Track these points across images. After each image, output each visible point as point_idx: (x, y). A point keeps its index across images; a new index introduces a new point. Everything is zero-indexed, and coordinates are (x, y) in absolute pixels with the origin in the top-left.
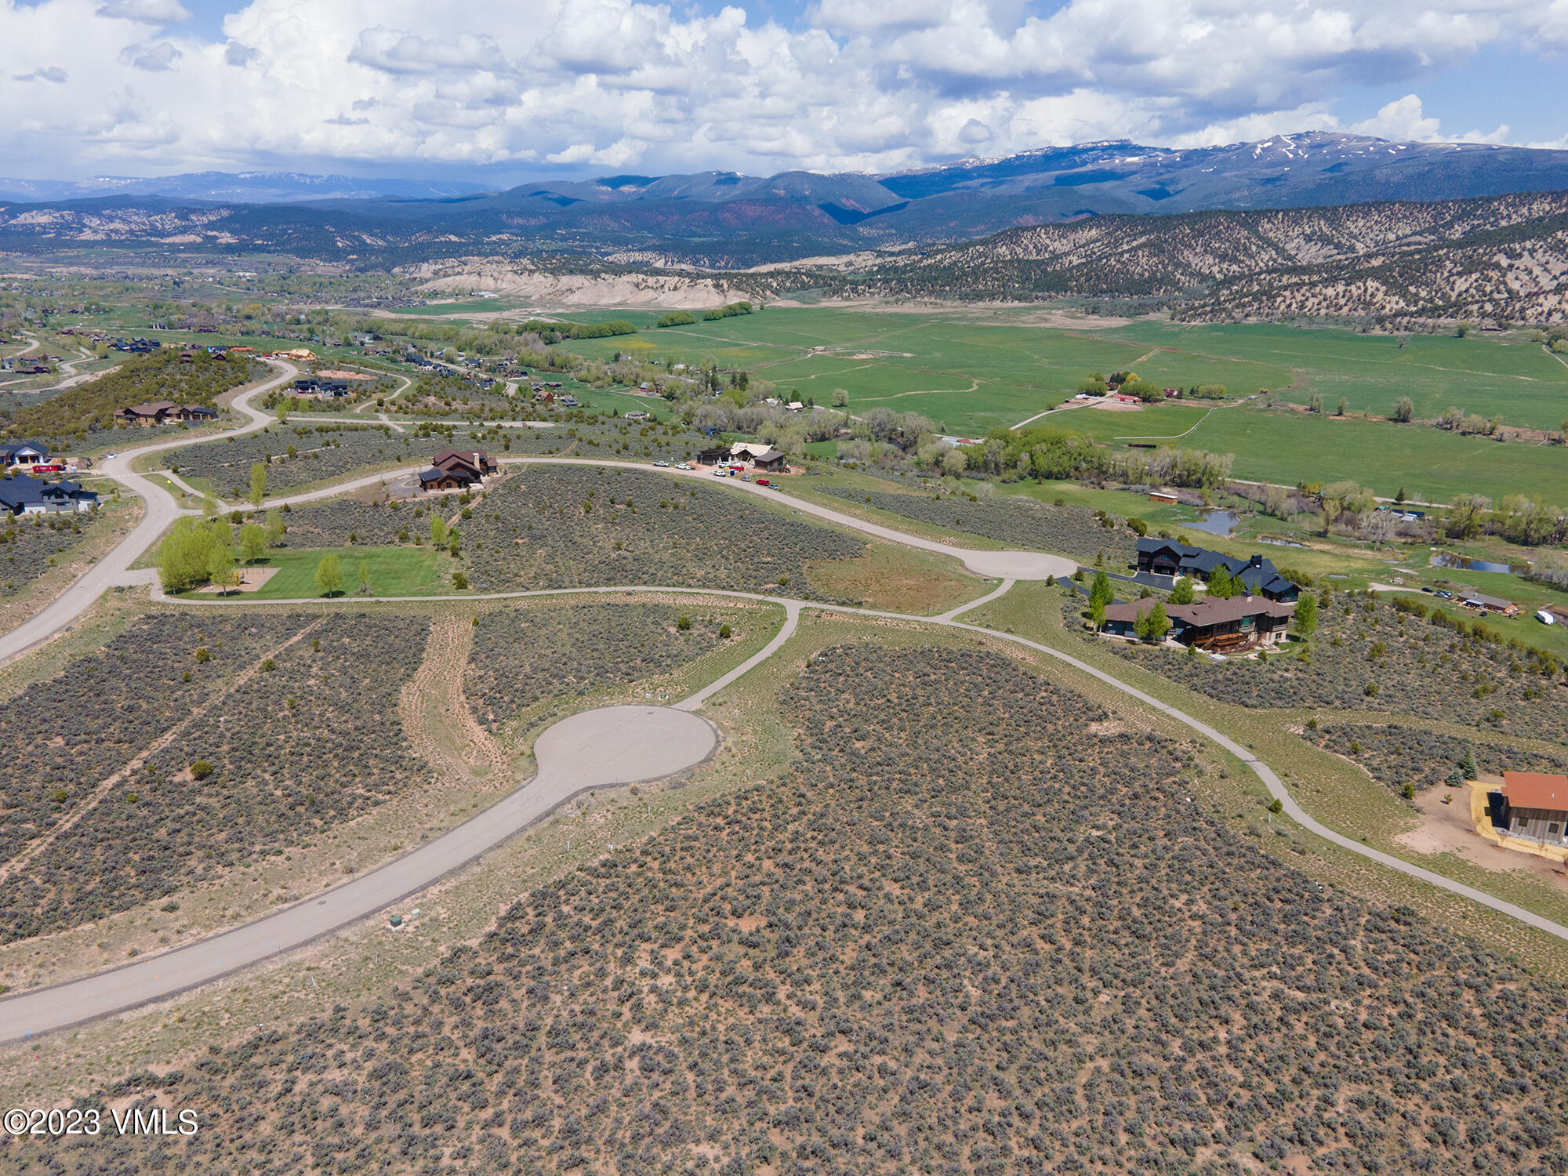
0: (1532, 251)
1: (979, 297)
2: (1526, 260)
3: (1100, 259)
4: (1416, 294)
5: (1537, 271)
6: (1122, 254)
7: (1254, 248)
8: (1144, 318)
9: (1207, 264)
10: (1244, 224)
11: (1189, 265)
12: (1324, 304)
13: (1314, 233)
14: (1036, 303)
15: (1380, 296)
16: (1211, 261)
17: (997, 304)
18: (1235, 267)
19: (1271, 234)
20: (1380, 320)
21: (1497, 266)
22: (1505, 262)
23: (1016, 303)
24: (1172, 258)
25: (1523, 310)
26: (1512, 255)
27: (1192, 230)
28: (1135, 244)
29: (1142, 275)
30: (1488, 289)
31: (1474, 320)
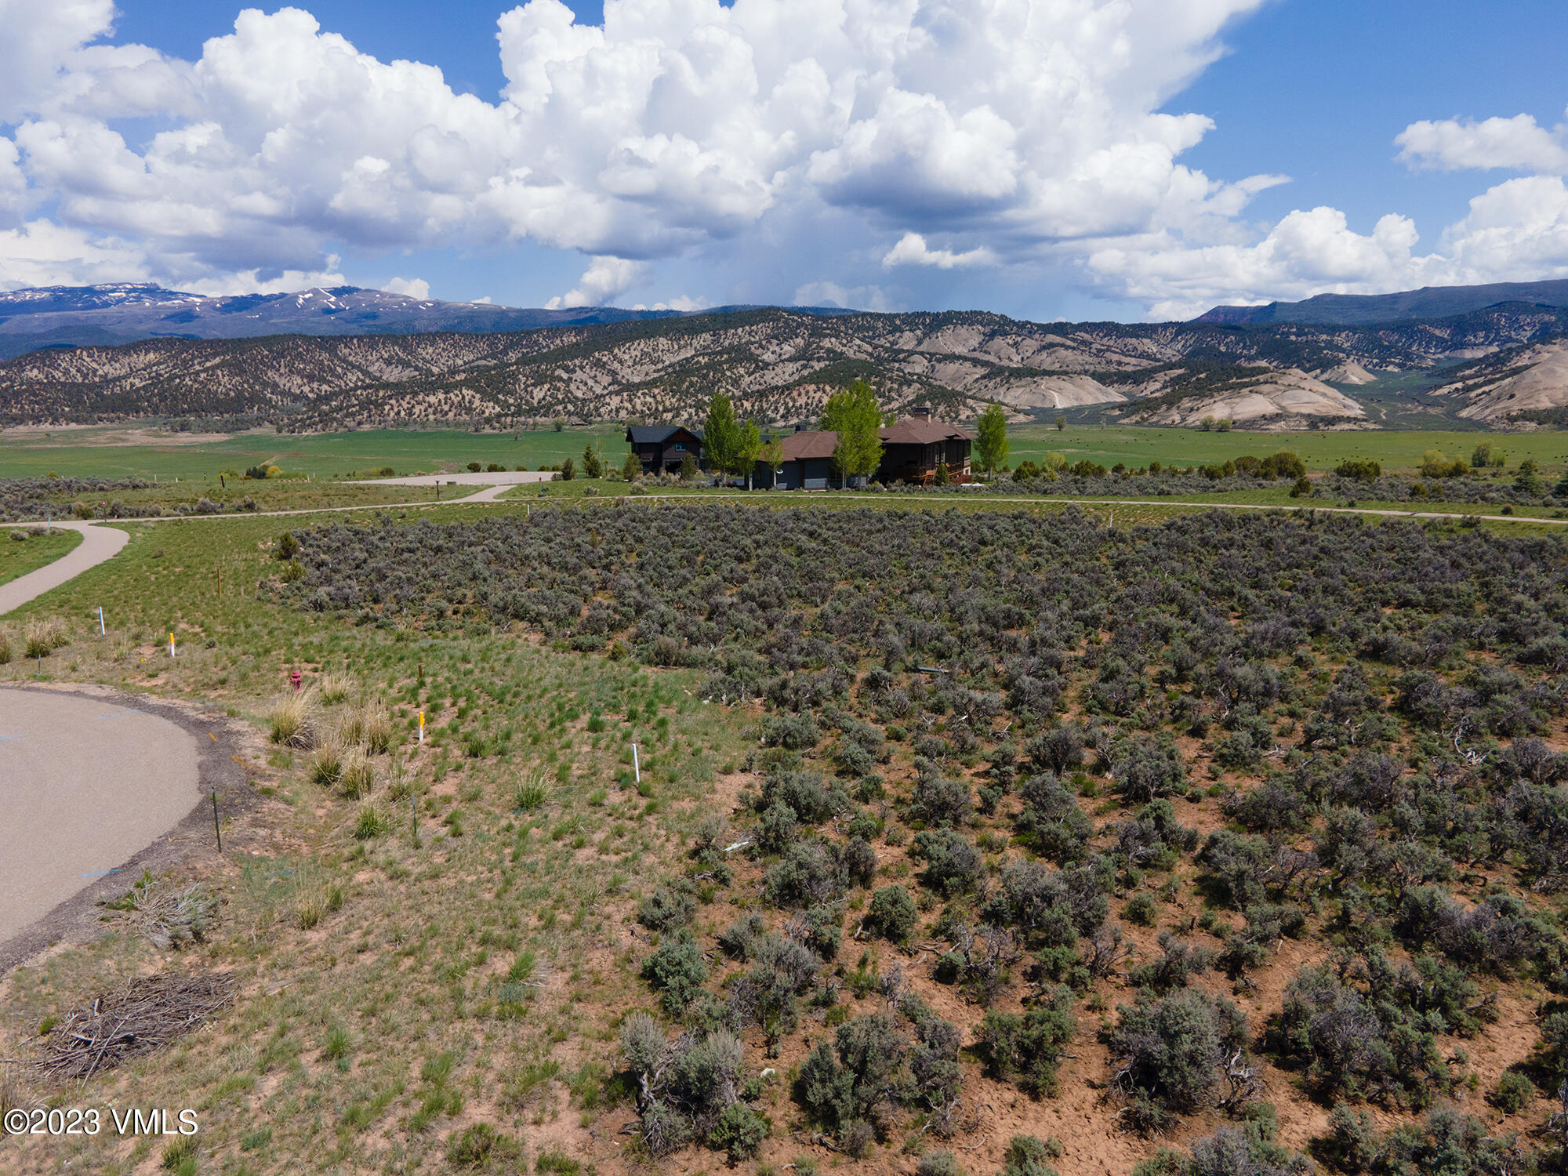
0: (582, 368)
1: (18, 420)
2: (579, 375)
3: (171, 378)
4: (506, 401)
5: (590, 383)
6: (197, 373)
7: (339, 370)
8: (244, 433)
9: (295, 384)
10: (322, 347)
11: (276, 385)
12: (430, 410)
13: (391, 357)
14: (101, 425)
15: (477, 403)
16: (299, 381)
17: (46, 427)
18: (325, 387)
19: (351, 358)
20: (488, 421)
21: (560, 379)
22: (565, 376)
23: (73, 426)
24: (257, 379)
25: (597, 409)
26: (567, 370)
27: (270, 351)
28: (208, 364)
29: (227, 394)
30: (560, 397)
31: (564, 418)
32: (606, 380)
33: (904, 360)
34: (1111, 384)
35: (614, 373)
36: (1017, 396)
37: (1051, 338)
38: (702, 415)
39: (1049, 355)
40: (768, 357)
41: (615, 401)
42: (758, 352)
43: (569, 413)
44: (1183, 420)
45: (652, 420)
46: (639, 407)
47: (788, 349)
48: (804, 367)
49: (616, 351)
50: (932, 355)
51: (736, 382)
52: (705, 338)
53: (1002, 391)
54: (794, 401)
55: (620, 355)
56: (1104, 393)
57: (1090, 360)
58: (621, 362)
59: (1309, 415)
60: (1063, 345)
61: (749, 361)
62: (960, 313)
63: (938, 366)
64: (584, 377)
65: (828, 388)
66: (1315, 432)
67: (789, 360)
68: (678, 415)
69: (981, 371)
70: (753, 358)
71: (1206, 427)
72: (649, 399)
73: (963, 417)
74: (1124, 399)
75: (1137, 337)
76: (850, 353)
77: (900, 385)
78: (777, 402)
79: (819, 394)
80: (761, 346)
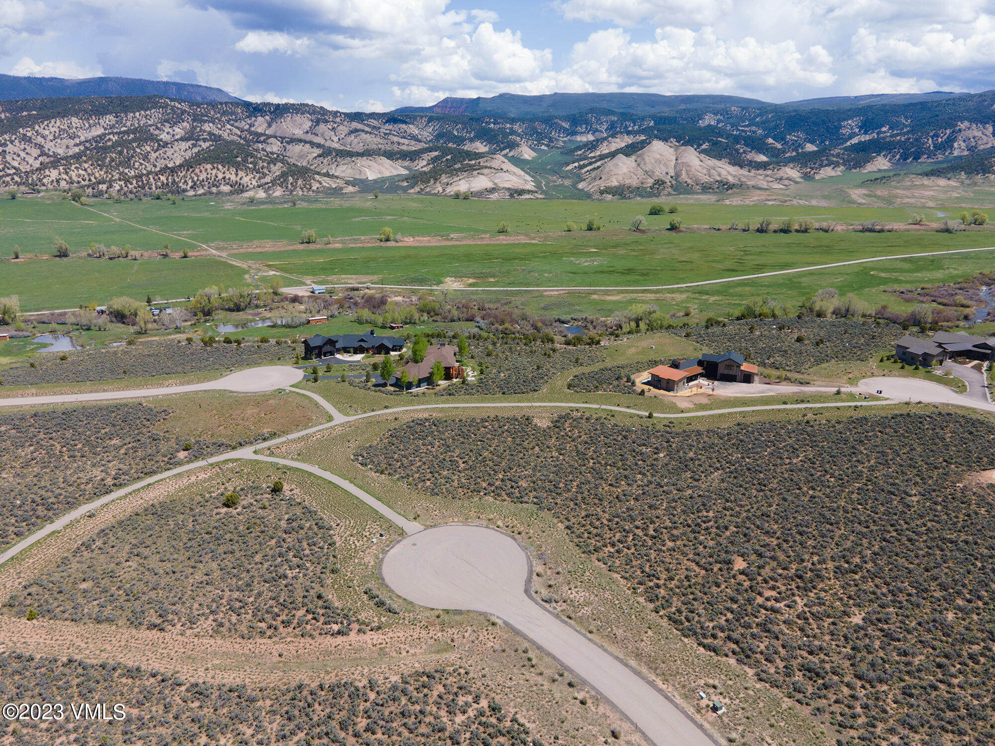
31: (13, 188)
32: (35, 152)
33: (264, 142)
34: (397, 159)
35: (41, 147)
36: (344, 170)
37: (355, 125)
38: (130, 186)
39: (356, 137)
40: (164, 137)
41: (54, 174)
42: (157, 132)
43: (19, 184)
44: (444, 190)
45: (90, 190)
46: (75, 178)
47: (179, 131)
48: (194, 145)
49: (37, 127)
50: (283, 138)
51: (146, 157)
52: (110, 119)
53: (334, 166)
54: (198, 176)
55: (41, 130)
56: (395, 168)
57: (381, 141)
58: (44, 137)
59: (509, 189)
60: (363, 131)
61: (152, 140)
62: (294, 105)
63: (289, 147)
64: (16, 150)
65: (220, 167)
66: (513, 200)
67: (182, 139)
68: (111, 186)
69: (317, 151)
70: (153, 138)
71: (457, 196)
72: (81, 172)
73: (314, 188)
74: (407, 172)
75: (405, 122)
76: (225, 135)
77: (268, 163)
78: (184, 176)
79: (214, 171)
80: (157, 128)
